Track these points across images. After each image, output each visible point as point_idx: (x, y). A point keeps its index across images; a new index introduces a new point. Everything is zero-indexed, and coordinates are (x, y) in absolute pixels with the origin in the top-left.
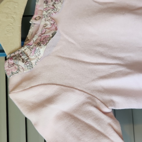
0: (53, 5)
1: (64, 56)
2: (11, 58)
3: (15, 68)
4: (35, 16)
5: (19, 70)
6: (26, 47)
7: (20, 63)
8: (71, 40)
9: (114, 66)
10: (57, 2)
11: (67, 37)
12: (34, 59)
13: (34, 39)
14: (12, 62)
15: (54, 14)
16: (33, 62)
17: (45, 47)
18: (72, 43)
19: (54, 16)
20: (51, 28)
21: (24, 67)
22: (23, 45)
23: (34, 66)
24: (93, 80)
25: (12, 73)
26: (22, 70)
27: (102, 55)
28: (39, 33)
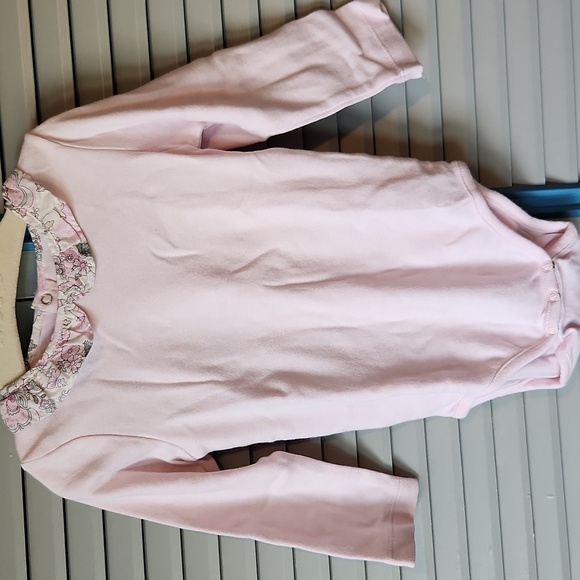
0: (77, 279)
1: (112, 379)
2: (11, 396)
3: (23, 414)
4: (40, 294)
5: (30, 417)
6: (35, 370)
7: (31, 404)
8: (120, 345)
9: (205, 386)
10: (83, 273)
11: (113, 341)
12: (55, 394)
13: (49, 352)
14: (13, 404)
15: (81, 296)
16: (55, 398)
17: (76, 376)
18: (126, 351)
19: (82, 301)
20: (79, 327)
21: (39, 410)
22: (28, 367)
23: (57, 405)
24: (170, 417)
25: (20, 426)
26: (36, 417)
27: (181, 365)
28: (56, 338)
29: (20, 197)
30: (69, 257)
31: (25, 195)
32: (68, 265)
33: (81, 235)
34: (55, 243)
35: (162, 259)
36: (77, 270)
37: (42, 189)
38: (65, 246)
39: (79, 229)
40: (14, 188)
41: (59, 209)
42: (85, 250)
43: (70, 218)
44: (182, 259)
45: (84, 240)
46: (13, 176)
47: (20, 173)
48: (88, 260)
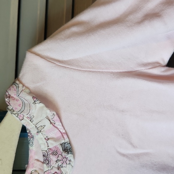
29: (19, 105)
30: (55, 153)
31: (24, 104)
32: (53, 158)
33: (65, 136)
34: (45, 141)
35: (124, 155)
36: (60, 163)
37: (38, 102)
38: (52, 144)
39: (64, 131)
40: (15, 97)
41: (50, 118)
42: (68, 149)
43: (58, 124)
44: (138, 156)
45: (67, 140)
46: (15, 87)
47: (21, 85)
48: (70, 156)
